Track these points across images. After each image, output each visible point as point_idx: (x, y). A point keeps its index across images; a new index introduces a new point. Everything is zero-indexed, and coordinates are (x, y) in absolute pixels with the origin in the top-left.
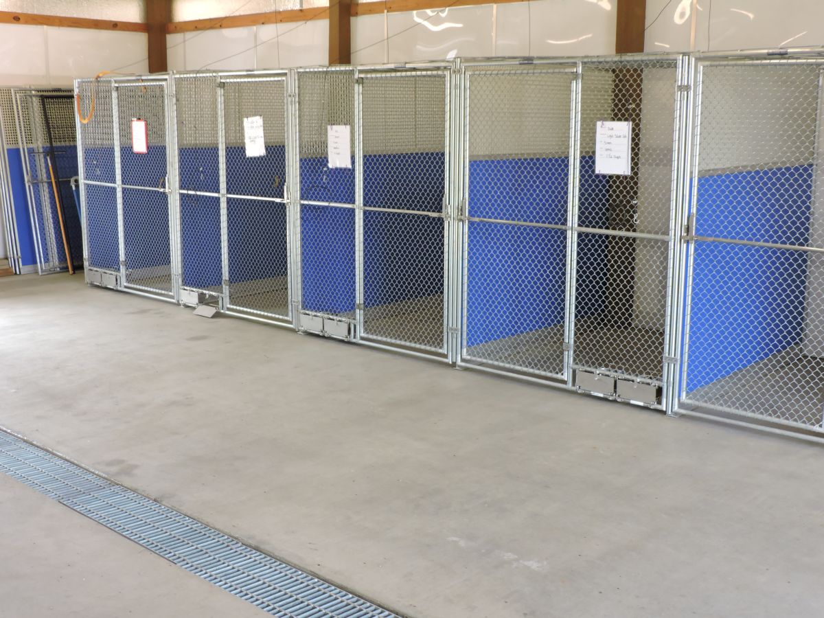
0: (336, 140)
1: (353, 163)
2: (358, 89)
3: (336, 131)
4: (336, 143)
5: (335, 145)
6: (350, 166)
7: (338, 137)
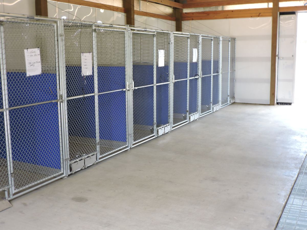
0: (86, 61)
1: (93, 73)
2: (94, 34)
3: (85, 56)
4: (86, 62)
5: (85, 64)
6: (91, 74)
7: (86, 59)
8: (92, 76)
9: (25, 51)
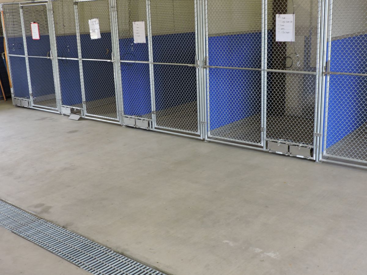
1: (147, 40)
5: (137, 32)
6: (145, 42)
7: (138, 28)
8: (146, 45)
9: (89, 21)
